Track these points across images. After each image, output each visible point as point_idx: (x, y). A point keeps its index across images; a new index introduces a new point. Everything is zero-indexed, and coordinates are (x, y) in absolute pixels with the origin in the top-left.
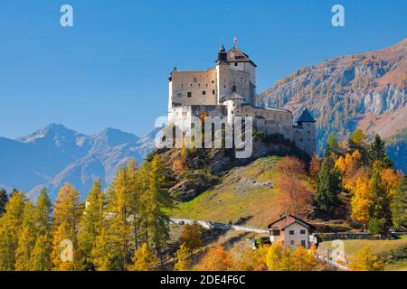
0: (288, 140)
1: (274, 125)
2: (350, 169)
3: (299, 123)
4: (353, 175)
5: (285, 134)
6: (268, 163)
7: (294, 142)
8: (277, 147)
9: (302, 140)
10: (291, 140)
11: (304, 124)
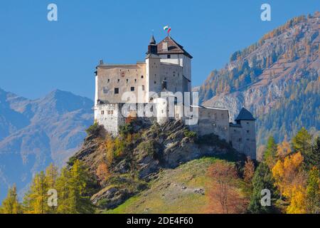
0: (224, 140)
1: (208, 125)
2: (287, 175)
3: (238, 121)
4: (291, 181)
5: (220, 135)
6: (201, 167)
7: (231, 142)
8: (211, 149)
9: (240, 140)
10: (228, 141)
11: (243, 123)
